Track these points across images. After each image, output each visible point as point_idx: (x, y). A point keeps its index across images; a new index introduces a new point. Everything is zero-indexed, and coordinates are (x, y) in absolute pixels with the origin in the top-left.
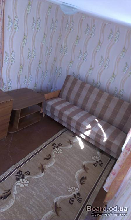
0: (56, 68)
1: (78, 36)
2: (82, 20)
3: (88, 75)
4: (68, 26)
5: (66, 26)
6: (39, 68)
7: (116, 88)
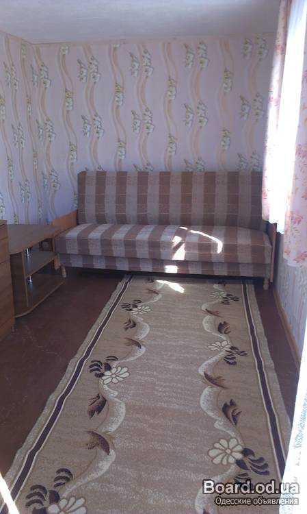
0: (43, 174)
1: (66, 91)
2: (64, 55)
3: (120, 160)
4: (37, 79)
5: (34, 78)
6: (11, 175)
7: (186, 161)
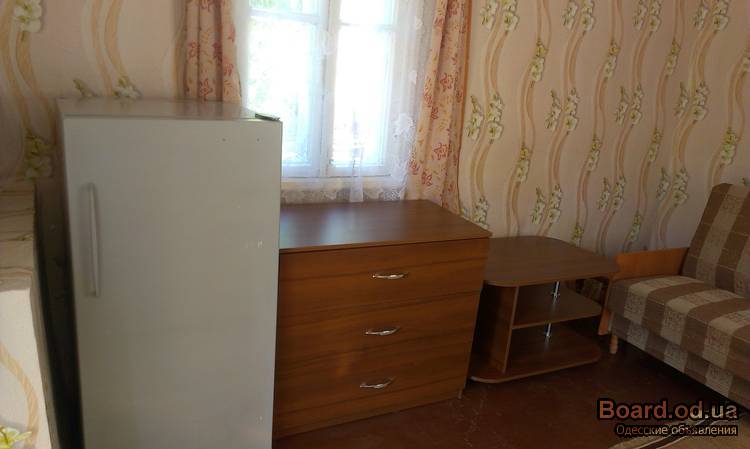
4: (707, 14)
6: (590, 165)
